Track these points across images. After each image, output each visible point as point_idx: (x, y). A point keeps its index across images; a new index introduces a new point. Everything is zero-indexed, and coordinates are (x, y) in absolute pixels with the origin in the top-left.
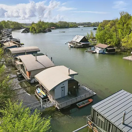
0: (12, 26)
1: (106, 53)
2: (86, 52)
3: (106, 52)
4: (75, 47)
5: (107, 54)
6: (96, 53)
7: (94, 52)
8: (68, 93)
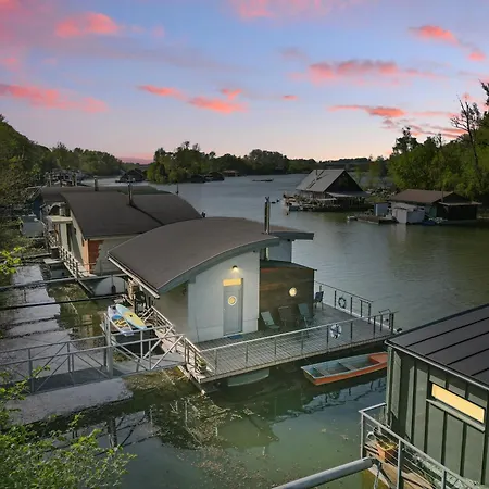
0: (86, 167)
1: (436, 224)
2: (351, 219)
3: (439, 220)
4: (305, 210)
5: (441, 224)
6: (394, 221)
7: (388, 217)
8: (260, 320)
